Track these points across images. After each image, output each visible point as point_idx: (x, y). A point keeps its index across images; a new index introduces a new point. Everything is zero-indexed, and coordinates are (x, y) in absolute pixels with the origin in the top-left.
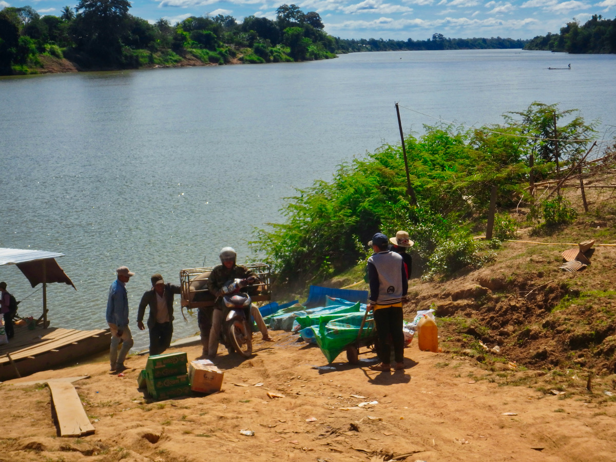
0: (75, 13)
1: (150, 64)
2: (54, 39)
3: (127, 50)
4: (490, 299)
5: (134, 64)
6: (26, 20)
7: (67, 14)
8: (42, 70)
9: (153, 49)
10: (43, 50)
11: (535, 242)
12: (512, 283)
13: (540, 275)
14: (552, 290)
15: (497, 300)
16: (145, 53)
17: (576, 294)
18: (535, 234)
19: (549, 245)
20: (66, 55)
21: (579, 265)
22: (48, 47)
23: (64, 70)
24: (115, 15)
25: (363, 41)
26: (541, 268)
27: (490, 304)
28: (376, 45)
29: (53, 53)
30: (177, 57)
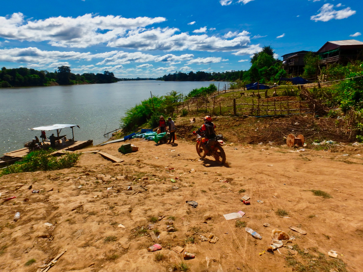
0: (57, 72)
1: (76, 83)
2: (53, 78)
3: (71, 81)
4: (177, 129)
5: (72, 84)
6: (46, 74)
7: (56, 72)
8: (51, 85)
9: (77, 80)
10: (50, 80)
11: (182, 118)
12: (181, 126)
13: (186, 124)
14: (190, 127)
15: (179, 129)
16: (75, 81)
17: (196, 127)
18: (181, 116)
19: (185, 118)
20: (56, 81)
21: (194, 122)
22: (52, 79)
23: (56, 85)
24: (67, 73)
25: (122, 79)
26: (186, 123)
27: (178, 130)
28: (125, 80)
29: (53, 81)
30: (82, 82)
